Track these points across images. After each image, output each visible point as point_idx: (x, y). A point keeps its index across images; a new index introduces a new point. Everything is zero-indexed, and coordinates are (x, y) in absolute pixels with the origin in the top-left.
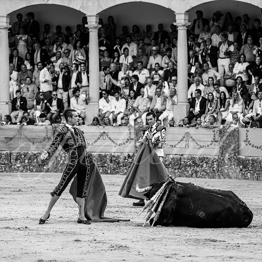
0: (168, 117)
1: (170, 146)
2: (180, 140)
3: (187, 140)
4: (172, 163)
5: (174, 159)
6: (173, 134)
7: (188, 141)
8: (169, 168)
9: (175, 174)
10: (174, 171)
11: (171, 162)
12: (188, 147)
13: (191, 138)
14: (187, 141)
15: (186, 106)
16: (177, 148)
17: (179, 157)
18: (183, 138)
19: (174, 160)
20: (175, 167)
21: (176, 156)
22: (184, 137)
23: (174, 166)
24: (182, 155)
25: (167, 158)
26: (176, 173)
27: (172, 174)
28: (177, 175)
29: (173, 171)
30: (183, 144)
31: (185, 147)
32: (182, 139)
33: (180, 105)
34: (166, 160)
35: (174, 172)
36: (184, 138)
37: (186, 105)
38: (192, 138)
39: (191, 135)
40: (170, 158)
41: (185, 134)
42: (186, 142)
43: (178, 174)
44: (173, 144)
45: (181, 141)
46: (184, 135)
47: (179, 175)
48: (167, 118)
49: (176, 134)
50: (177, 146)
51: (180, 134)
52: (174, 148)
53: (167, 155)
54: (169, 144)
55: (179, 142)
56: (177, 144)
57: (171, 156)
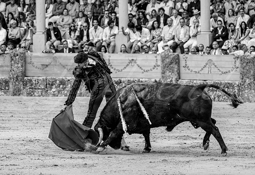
0: (192, 45)
1: (194, 72)
2: (204, 66)
3: (210, 67)
6: (196, 61)
7: (211, 67)
12: (211, 73)
13: (213, 65)
14: (210, 68)
15: (209, 35)
16: (200, 73)
17: (202, 82)
18: (206, 65)
21: (200, 81)
22: (207, 64)
24: (205, 81)
25: (191, 83)
30: (206, 70)
32: (205, 66)
33: (204, 34)
36: (207, 65)
37: (208, 35)
39: (214, 62)
40: (193, 83)
41: (208, 61)
42: (209, 68)
44: (197, 70)
45: (204, 67)
46: (207, 62)
48: (191, 46)
49: (199, 61)
50: (200, 72)
51: (203, 61)
52: (198, 74)
53: (191, 80)
54: (193, 70)
55: (202, 69)
56: (201, 71)
57: (195, 81)
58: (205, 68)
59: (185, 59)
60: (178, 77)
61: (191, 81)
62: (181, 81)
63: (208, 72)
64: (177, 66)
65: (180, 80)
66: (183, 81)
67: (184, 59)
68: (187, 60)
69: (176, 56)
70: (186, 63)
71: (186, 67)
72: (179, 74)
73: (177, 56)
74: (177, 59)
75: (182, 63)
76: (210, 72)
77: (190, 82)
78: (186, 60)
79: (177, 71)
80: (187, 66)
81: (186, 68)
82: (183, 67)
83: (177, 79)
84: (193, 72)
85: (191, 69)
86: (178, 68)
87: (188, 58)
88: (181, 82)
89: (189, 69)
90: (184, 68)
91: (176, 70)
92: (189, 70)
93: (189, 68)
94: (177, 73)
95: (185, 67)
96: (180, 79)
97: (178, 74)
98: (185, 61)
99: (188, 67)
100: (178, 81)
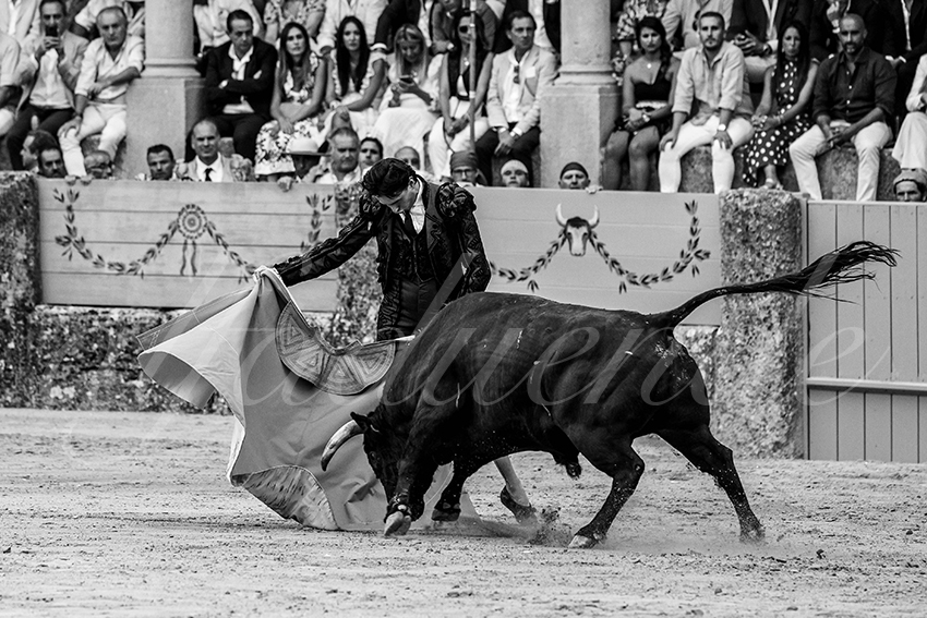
0: (99, 133)
1: (111, 265)
2: (158, 239)
3: (190, 241)
4: (119, 346)
5: (130, 327)
6: (122, 211)
7: (194, 244)
8: (104, 368)
9: (131, 395)
10: (129, 383)
11: (116, 341)
12: (194, 270)
13: (207, 232)
14: (190, 247)
15: (187, 83)
16: (142, 274)
17: (152, 319)
18: (169, 232)
19: (129, 331)
20: (131, 366)
21: (140, 314)
22: (174, 228)
23: (128, 361)
24: (165, 310)
25: (96, 323)
26: (137, 393)
27: (118, 397)
28: (140, 400)
29: (123, 381)
30: (171, 258)
31: (182, 274)
32: (165, 236)
33: (158, 77)
34: (91, 330)
35: (129, 388)
36: (177, 234)
37: (183, 80)
38: (211, 234)
39: (209, 218)
40: (108, 323)
41: (180, 214)
42: (184, 249)
43: (147, 396)
44: (126, 256)
45: (159, 244)
46: (175, 216)
47: (152, 400)
48: (96, 137)
49: (135, 212)
50: (144, 268)
51: (158, 212)
52: (131, 277)
53: (95, 309)
54: (107, 260)
55: (152, 252)
56: (145, 260)
57: (115, 314)
58: (165, 249)
59: (67, 201)
60: (32, 293)
61: (92, 312)
62: (48, 311)
63: (181, 266)
64: (28, 236)
65: (42, 307)
66: (55, 310)
67: (62, 200)
68: (75, 205)
69: (21, 189)
70: (71, 220)
71: (70, 241)
72: (36, 276)
73: (25, 185)
74: (26, 202)
75: (54, 223)
76: (188, 270)
77: (89, 317)
78: (69, 209)
79: (26, 262)
80: (78, 238)
81: (71, 245)
82: (58, 240)
83: (24, 300)
84: (106, 270)
85: (96, 251)
86: (31, 247)
87: (79, 199)
88: (46, 316)
89: (84, 251)
90: (62, 249)
91: (20, 256)
92: (83, 254)
93: (87, 246)
94: (24, 272)
95: (64, 245)
96: (39, 299)
97: (31, 278)
98: (66, 213)
99: (83, 240)
100: (31, 310)
